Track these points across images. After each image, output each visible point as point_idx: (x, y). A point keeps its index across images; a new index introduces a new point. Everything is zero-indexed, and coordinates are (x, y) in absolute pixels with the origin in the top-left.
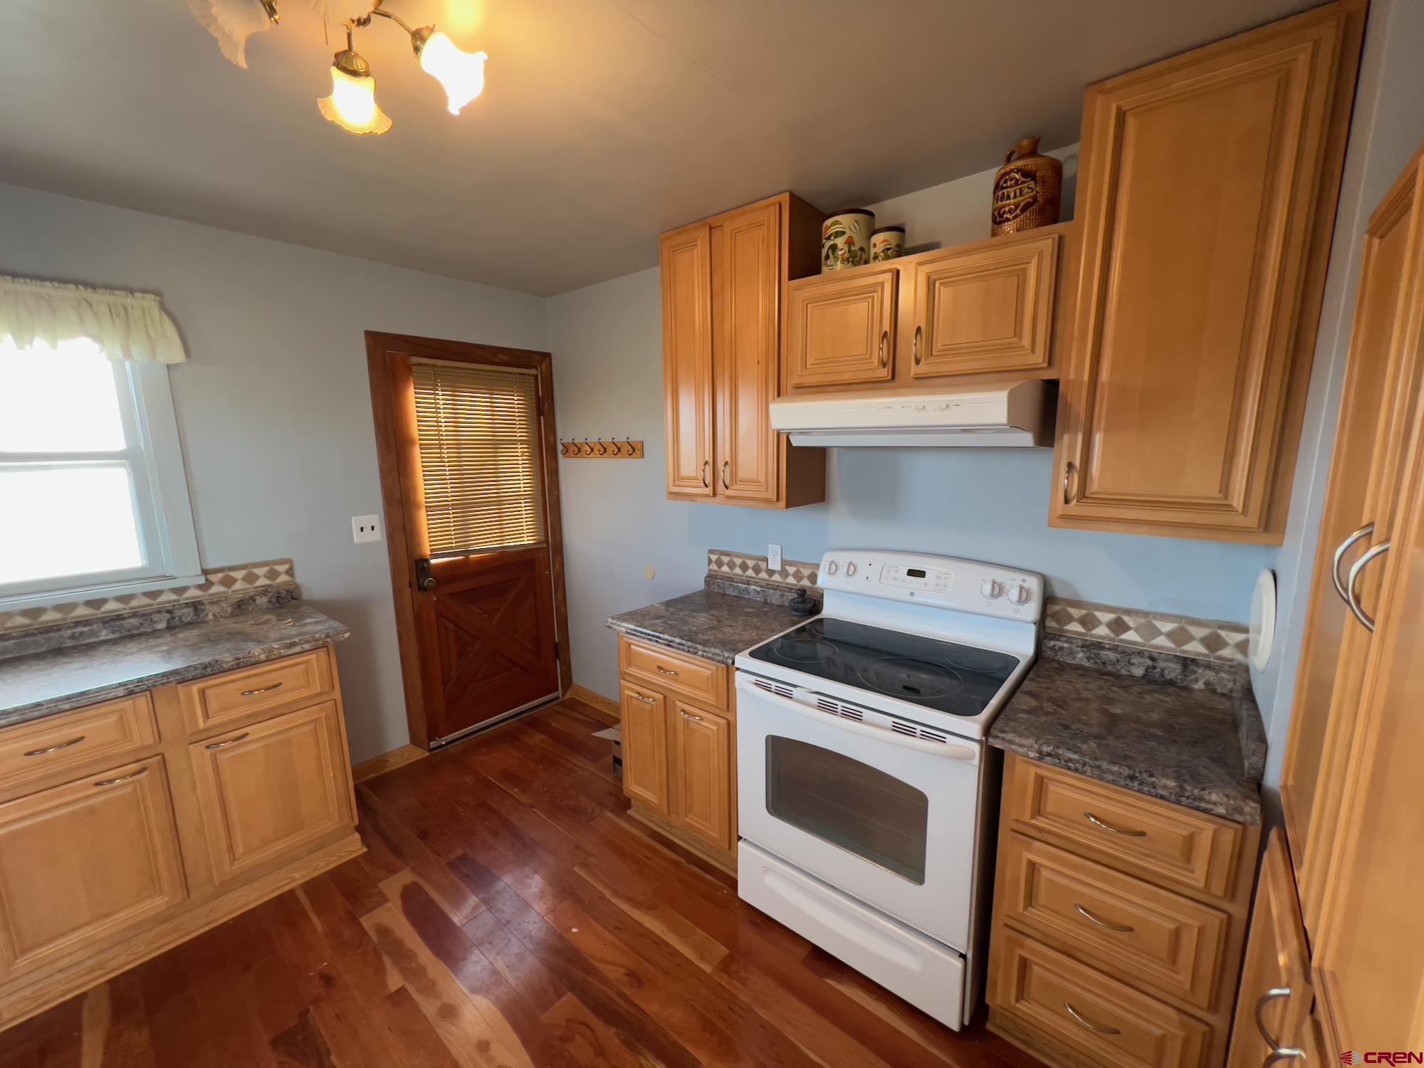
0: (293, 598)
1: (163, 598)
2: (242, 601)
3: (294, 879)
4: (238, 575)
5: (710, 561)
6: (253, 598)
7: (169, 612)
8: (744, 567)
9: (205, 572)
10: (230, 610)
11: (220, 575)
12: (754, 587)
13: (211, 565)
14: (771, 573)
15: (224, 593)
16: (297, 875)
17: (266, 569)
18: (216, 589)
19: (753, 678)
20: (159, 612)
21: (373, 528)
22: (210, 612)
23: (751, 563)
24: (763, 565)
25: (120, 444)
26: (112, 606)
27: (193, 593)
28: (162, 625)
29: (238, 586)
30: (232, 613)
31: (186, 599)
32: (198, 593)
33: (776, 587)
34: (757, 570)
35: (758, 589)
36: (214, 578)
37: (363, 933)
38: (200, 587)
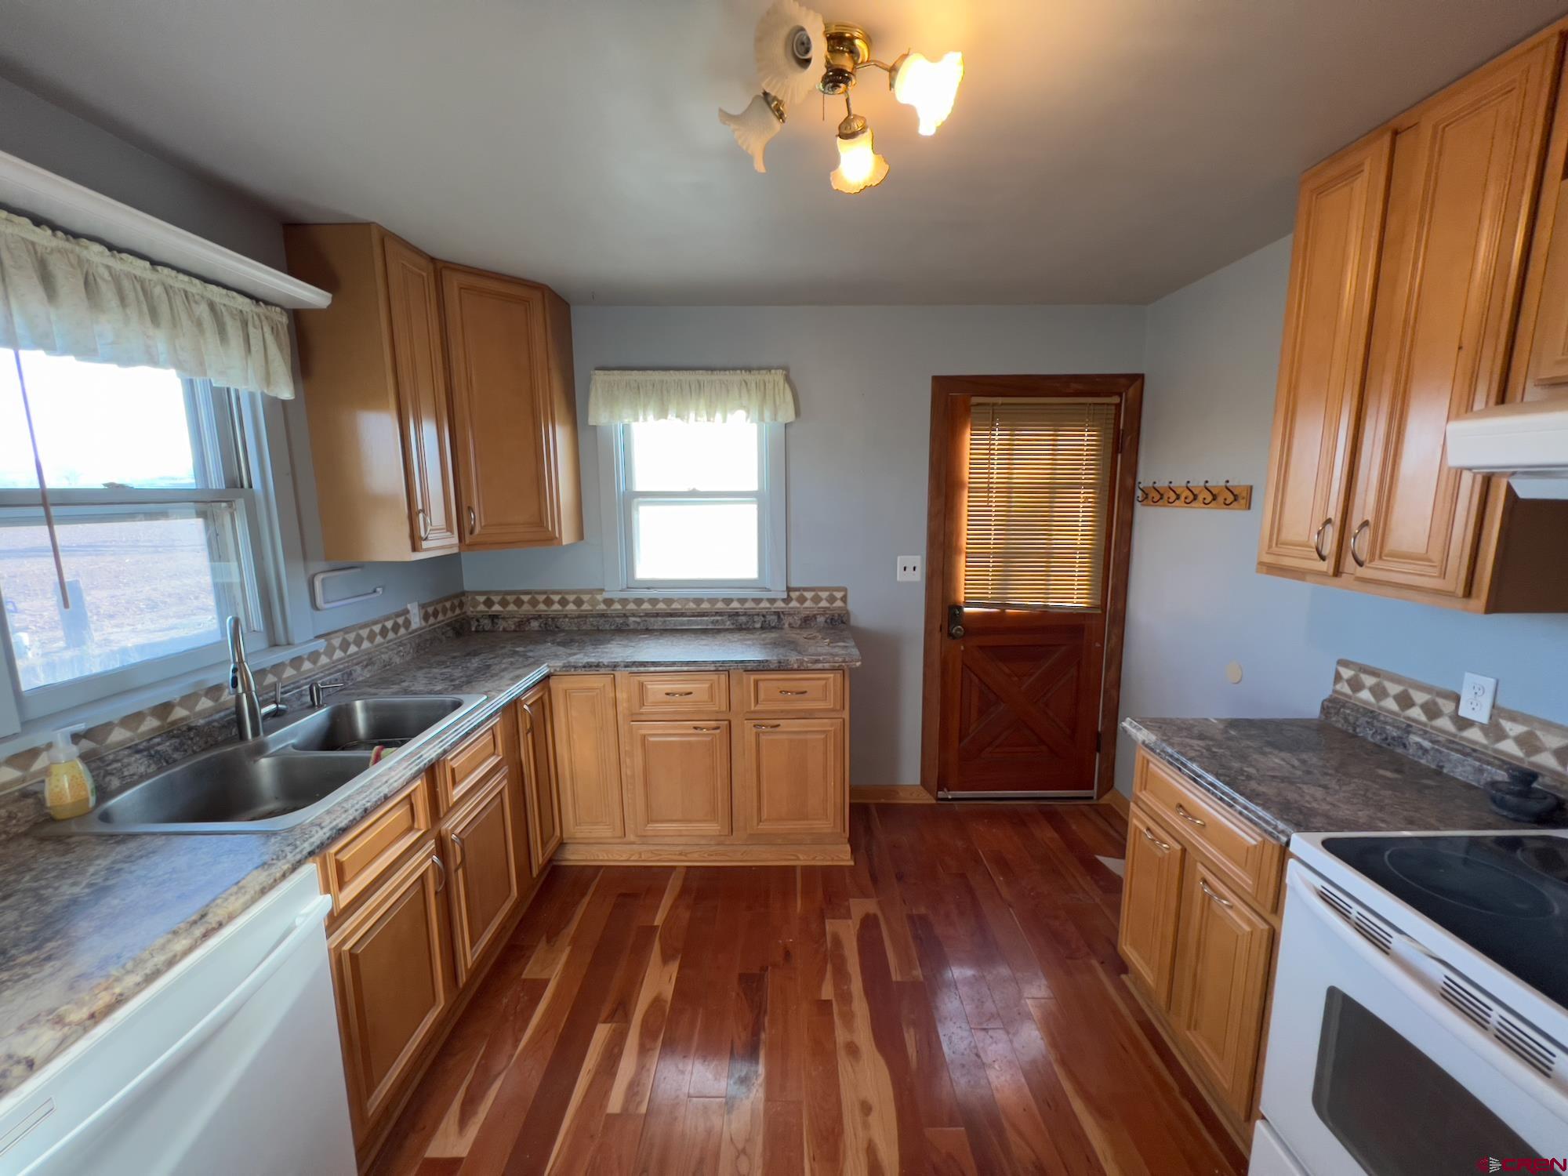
0: (843, 622)
1: (762, 605)
2: (808, 617)
3: (798, 859)
4: (809, 595)
5: (1338, 677)
6: (815, 616)
7: (764, 616)
8: (1405, 701)
9: (789, 589)
10: (799, 622)
11: (797, 593)
12: (1418, 739)
13: (793, 584)
14: (1464, 723)
15: (798, 608)
16: (801, 857)
17: (827, 594)
18: (794, 604)
19: (1319, 883)
20: (758, 615)
21: (914, 569)
22: (787, 621)
23: (1420, 697)
24: (1447, 706)
25: (754, 486)
26: (735, 605)
27: (780, 604)
28: (758, 625)
29: (808, 604)
30: (800, 625)
31: (775, 608)
32: (782, 605)
33: (1470, 751)
34: (1432, 711)
35: (1427, 744)
36: (794, 595)
37: (823, 933)
38: (784, 600)
